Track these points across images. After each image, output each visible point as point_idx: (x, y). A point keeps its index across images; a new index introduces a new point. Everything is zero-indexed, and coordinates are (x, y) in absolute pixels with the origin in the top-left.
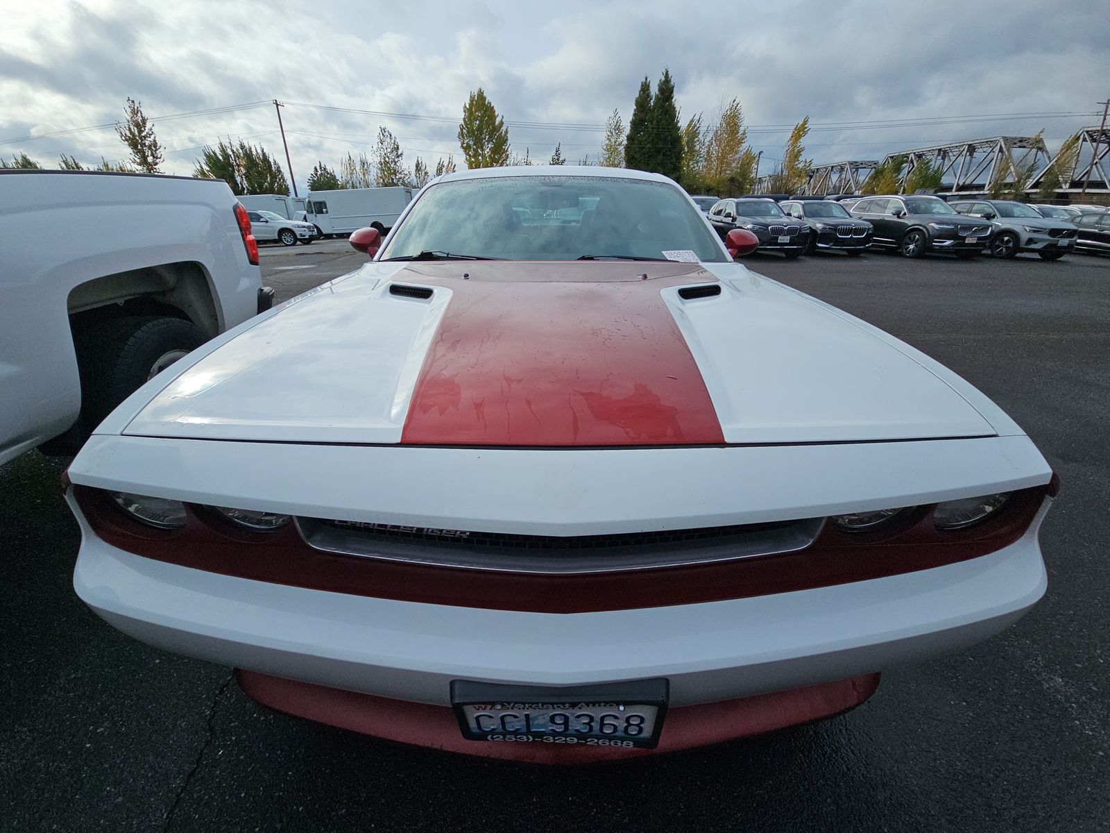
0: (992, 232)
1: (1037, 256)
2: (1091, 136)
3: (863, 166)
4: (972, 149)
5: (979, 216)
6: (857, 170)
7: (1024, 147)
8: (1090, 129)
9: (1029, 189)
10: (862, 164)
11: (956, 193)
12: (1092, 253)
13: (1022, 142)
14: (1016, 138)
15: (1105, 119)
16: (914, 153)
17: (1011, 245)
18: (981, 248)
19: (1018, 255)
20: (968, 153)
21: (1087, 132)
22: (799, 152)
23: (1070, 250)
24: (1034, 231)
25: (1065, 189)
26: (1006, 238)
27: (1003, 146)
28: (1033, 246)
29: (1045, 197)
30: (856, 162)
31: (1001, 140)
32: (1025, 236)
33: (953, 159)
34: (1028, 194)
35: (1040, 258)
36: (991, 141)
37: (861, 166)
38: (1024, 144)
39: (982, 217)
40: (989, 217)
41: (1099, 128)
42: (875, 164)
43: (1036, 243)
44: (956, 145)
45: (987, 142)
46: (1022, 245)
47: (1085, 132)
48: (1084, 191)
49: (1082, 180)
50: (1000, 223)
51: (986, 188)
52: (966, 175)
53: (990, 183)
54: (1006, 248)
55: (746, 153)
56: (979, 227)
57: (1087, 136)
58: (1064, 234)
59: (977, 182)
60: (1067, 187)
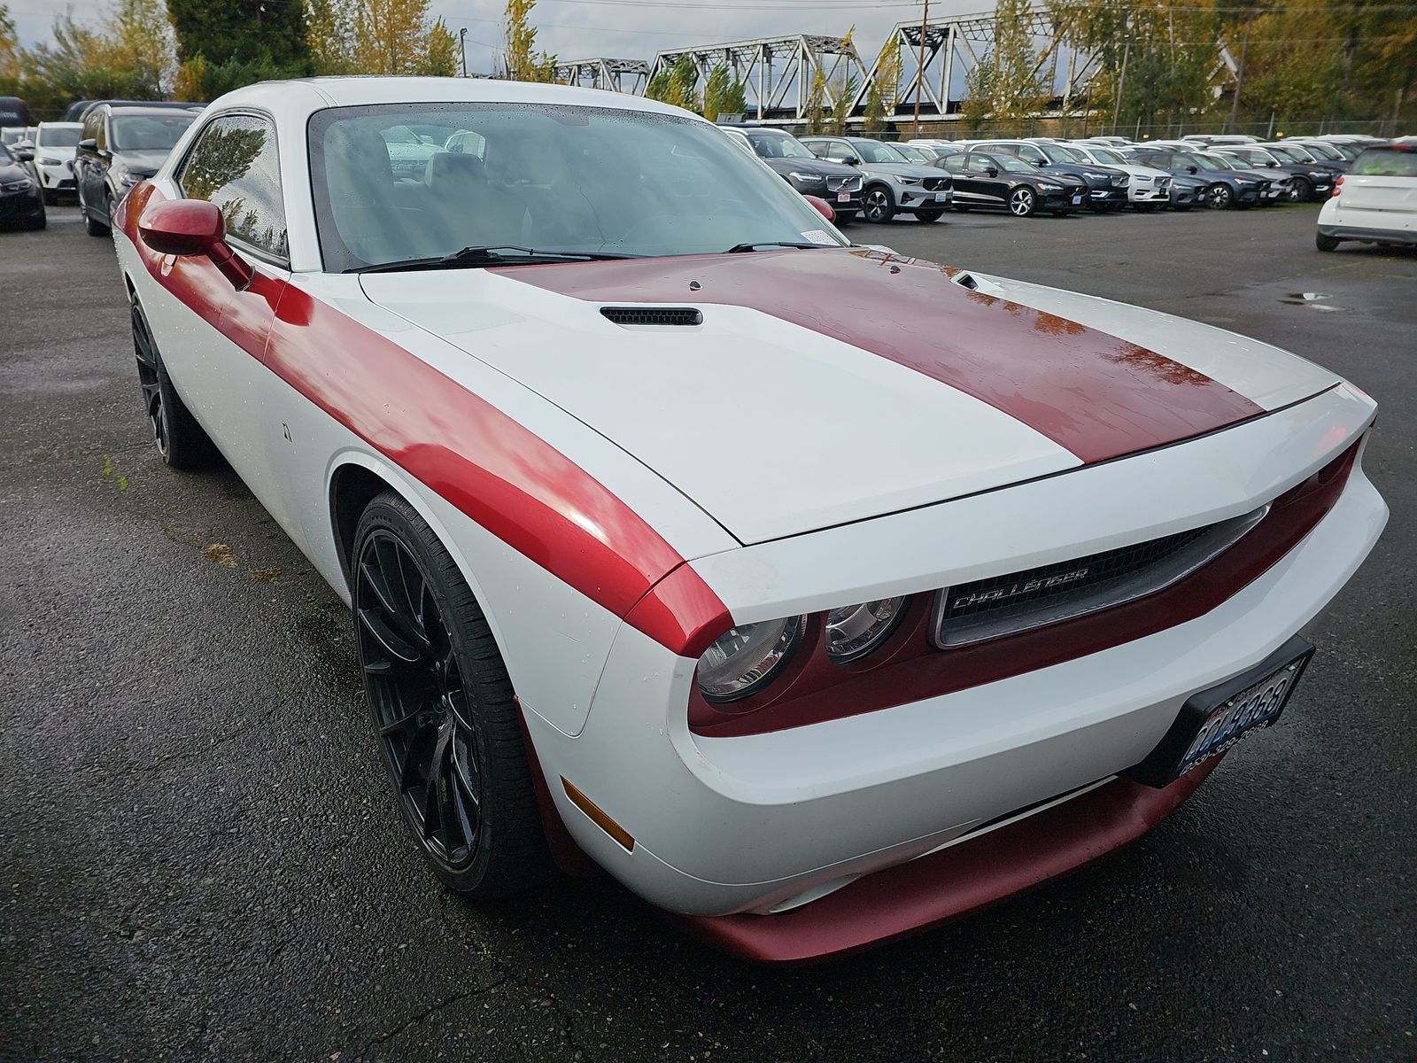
0: (864, 185)
1: (912, 217)
2: (909, 36)
3: (626, 69)
4: (768, 52)
5: (840, 161)
6: (618, 73)
7: (831, 52)
8: (906, 26)
9: (849, 117)
10: (623, 64)
11: (764, 122)
12: (964, 208)
13: (827, 44)
14: (819, 39)
15: (926, 10)
16: (695, 53)
17: (885, 203)
18: (857, 209)
19: (896, 217)
20: (765, 58)
21: (904, 29)
22: (530, 36)
23: (945, 207)
24: (908, 182)
25: (890, 117)
26: (878, 194)
27: (807, 49)
28: (909, 204)
29: (874, 129)
30: (614, 61)
31: (802, 40)
32: (899, 190)
33: (748, 66)
34: (849, 124)
35: (917, 220)
36: (790, 41)
37: (622, 68)
38: (830, 47)
39: (844, 163)
40: (852, 162)
41: (921, 24)
42: (643, 66)
43: (912, 199)
44: (748, 44)
45: (785, 42)
46: (898, 203)
47: (901, 31)
48: (916, 118)
49: (860, 104)
50: (868, 172)
51: (799, 114)
52: (769, 93)
53: (802, 107)
54: (880, 207)
55: (436, 29)
56: (849, 178)
57: (904, 37)
58: (940, 185)
59: (785, 105)
60: (893, 113)
